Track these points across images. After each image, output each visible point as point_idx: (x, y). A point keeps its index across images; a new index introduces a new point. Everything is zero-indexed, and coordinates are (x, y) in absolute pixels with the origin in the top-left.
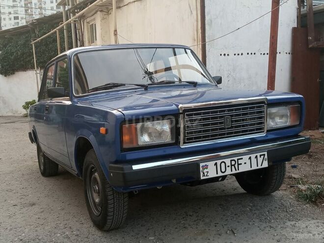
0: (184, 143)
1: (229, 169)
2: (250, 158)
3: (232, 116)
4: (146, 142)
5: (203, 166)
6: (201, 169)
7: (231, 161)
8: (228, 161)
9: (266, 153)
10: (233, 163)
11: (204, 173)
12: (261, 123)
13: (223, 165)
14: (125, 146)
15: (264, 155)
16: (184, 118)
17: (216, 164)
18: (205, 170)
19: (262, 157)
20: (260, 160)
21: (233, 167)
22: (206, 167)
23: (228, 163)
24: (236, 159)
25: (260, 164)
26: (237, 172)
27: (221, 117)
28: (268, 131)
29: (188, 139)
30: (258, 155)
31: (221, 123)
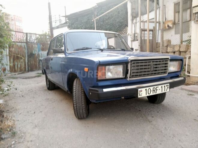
0: (130, 78)
1: (152, 92)
2: (162, 87)
3: (154, 65)
4: (110, 77)
5: (140, 91)
6: (139, 92)
7: (153, 88)
8: (151, 88)
9: (169, 84)
10: (154, 89)
11: (140, 94)
12: (166, 69)
13: (149, 90)
14: (99, 79)
15: (168, 85)
16: (131, 65)
17: (146, 90)
18: (141, 93)
19: (167, 86)
20: (166, 88)
21: (154, 91)
22: (141, 91)
23: (152, 89)
24: (155, 87)
25: (166, 90)
26: (156, 94)
27: (149, 65)
28: (169, 73)
29: (132, 76)
30: (166, 85)
31: (148, 68)
